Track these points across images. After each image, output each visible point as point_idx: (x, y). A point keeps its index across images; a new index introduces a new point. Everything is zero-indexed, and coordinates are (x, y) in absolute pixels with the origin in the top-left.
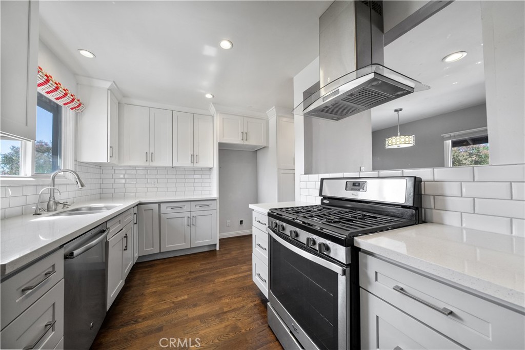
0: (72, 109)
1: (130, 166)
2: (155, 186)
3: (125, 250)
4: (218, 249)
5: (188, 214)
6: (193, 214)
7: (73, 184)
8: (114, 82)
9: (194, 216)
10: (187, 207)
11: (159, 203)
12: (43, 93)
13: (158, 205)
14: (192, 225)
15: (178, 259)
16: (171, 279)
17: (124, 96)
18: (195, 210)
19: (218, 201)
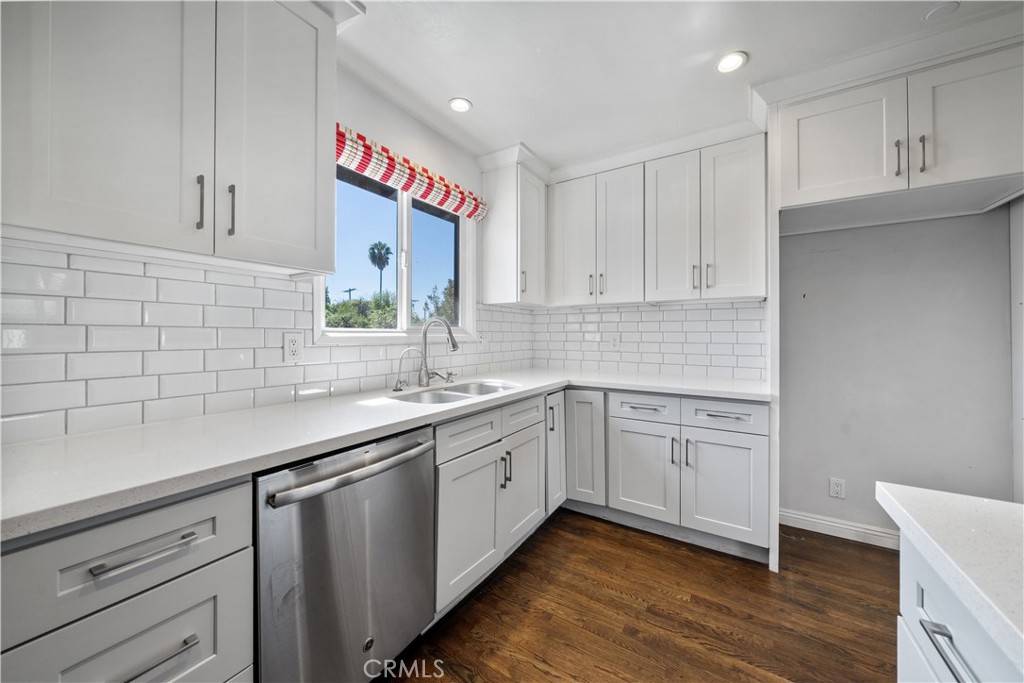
0: (469, 216)
1: (572, 307)
2: (617, 349)
3: (503, 486)
4: (774, 565)
5: (674, 432)
6: (687, 434)
7: (475, 342)
8: (522, 144)
9: (692, 439)
10: (670, 410)
11: (606, 392)
12: (418, 197)
13: (602, 393)
14: (683, 465)
15: (646, 541)
16: (598, 600)
17: (553, 168)
18: (695, 424)
19: (776, 408)
